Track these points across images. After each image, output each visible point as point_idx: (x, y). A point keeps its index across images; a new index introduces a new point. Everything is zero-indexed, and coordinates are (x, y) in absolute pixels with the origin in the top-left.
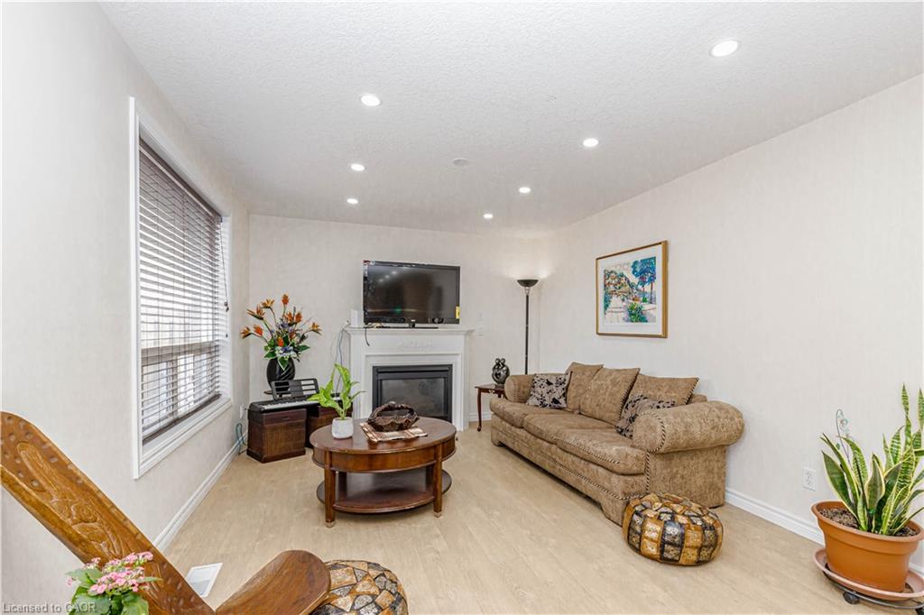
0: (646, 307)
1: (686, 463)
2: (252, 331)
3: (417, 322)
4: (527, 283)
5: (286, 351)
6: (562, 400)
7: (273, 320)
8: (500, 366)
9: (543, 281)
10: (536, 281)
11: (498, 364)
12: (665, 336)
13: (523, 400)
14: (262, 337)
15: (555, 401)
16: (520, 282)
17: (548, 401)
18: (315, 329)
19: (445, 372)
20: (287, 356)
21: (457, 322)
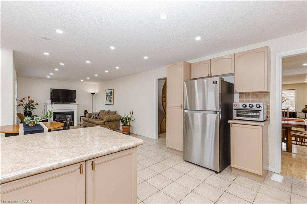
0: (112, 100)
1: (111, 123)
2: (20, 104)
3: (65, 102)
4: (93, 94)
5: (30, 109)
6: (97, 117)
7: (26, 102)
8: (86, 112)
9: (97, 93)
10: (95, 93)
11: (85, 111)
12: (114, 105)
13: (90, 117)
14: (23, 106)
15: (96, 117)
16: (91, 93)
17: (95, 117)
18: (37, 104)
19: (72, 113)
20: (30, 110)
21: (75, 102)
